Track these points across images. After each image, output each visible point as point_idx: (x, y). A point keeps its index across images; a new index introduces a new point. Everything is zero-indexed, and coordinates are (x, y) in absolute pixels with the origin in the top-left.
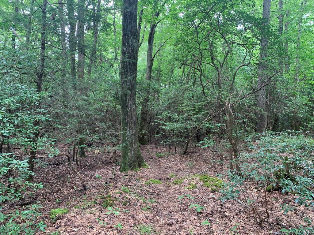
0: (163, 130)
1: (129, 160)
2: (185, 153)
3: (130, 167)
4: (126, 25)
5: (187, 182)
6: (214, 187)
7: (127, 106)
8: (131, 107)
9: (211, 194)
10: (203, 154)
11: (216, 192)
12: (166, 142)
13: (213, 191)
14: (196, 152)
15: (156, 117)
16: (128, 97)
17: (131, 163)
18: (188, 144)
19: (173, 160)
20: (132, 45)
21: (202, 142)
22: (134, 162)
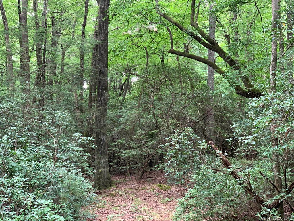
0: (119, 158)
1: (103, 181)
2: (141, 178)
3: (104, 186)
4: (101, 82)
5: (149, 188)
6: (165, 189)
7: (101, 140)
8: (104, 141)
9: (164, 192)
10: (158, 178)
11: (166, 191)
12: (124, 169)
13: (165, 191)
14: (151, 177)
15: (110, 144)
16: (102, 134)
17: (104, 183)
18: (144, 169)
19: (131, 184)
20: (105, 96)
21: (157, 166)
22: (106, 183)
